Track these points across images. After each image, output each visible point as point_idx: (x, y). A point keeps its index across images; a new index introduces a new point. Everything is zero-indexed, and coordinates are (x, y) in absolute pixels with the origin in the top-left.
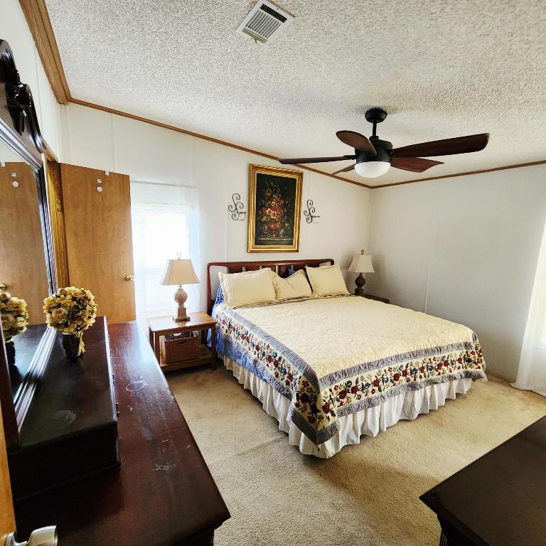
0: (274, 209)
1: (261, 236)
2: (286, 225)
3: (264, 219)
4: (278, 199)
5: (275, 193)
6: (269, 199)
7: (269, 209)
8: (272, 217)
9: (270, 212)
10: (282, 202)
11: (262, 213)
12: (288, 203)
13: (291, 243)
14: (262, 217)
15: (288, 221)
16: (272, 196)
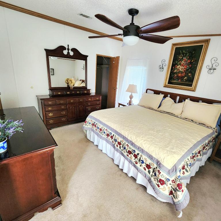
0: (182, 66)
1: (172, 80)
2: (189, 74)
3: (175, 71)
4: (186, 59)
5: (185, 56)
6: (180, 60)
7: (179, 66)
8: (180, 70)
9: (179, 67)
10: (189, 61)
11: (175, 68)
12: (193, 62)
13: (191, 85)
15: (191, 72)
16: (182, 59)
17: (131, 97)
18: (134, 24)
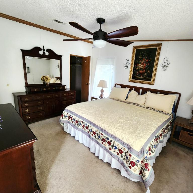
0: (142, 64)
1: (135, 76)
4: (145, 59)
5: (144, 57)
6: (140, 60)
7: (140, 64)
8: (141, 68)
9: (140, 66)
10: (147, 61)
11: (137, 66)
12: (150, 61)
13: (150, 80)
14: (136, 68)
15: (149, 70)
16: (142, 58)
17: (102, 91)
18: (102, 30)
